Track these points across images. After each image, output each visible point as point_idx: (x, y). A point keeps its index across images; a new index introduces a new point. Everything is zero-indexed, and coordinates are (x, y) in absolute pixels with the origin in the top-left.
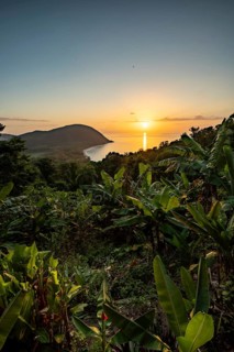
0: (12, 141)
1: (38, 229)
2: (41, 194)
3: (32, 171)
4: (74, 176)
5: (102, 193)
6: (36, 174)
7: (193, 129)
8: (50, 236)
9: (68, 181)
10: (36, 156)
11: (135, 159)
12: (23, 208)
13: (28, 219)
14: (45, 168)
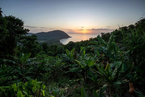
0: (32, 36)
1: (40, 71)
2: (42, 57)
3: (39, 48)
4: (56, 50)
5: (65, 58)
6: (41, 49)
7: (102, 34)
8: (44, 74)
9: (53, 52)
10: (42, 42)
11: (79, 44)
12: (34, 63)
13: (37, 67)
14: (45, 46)
